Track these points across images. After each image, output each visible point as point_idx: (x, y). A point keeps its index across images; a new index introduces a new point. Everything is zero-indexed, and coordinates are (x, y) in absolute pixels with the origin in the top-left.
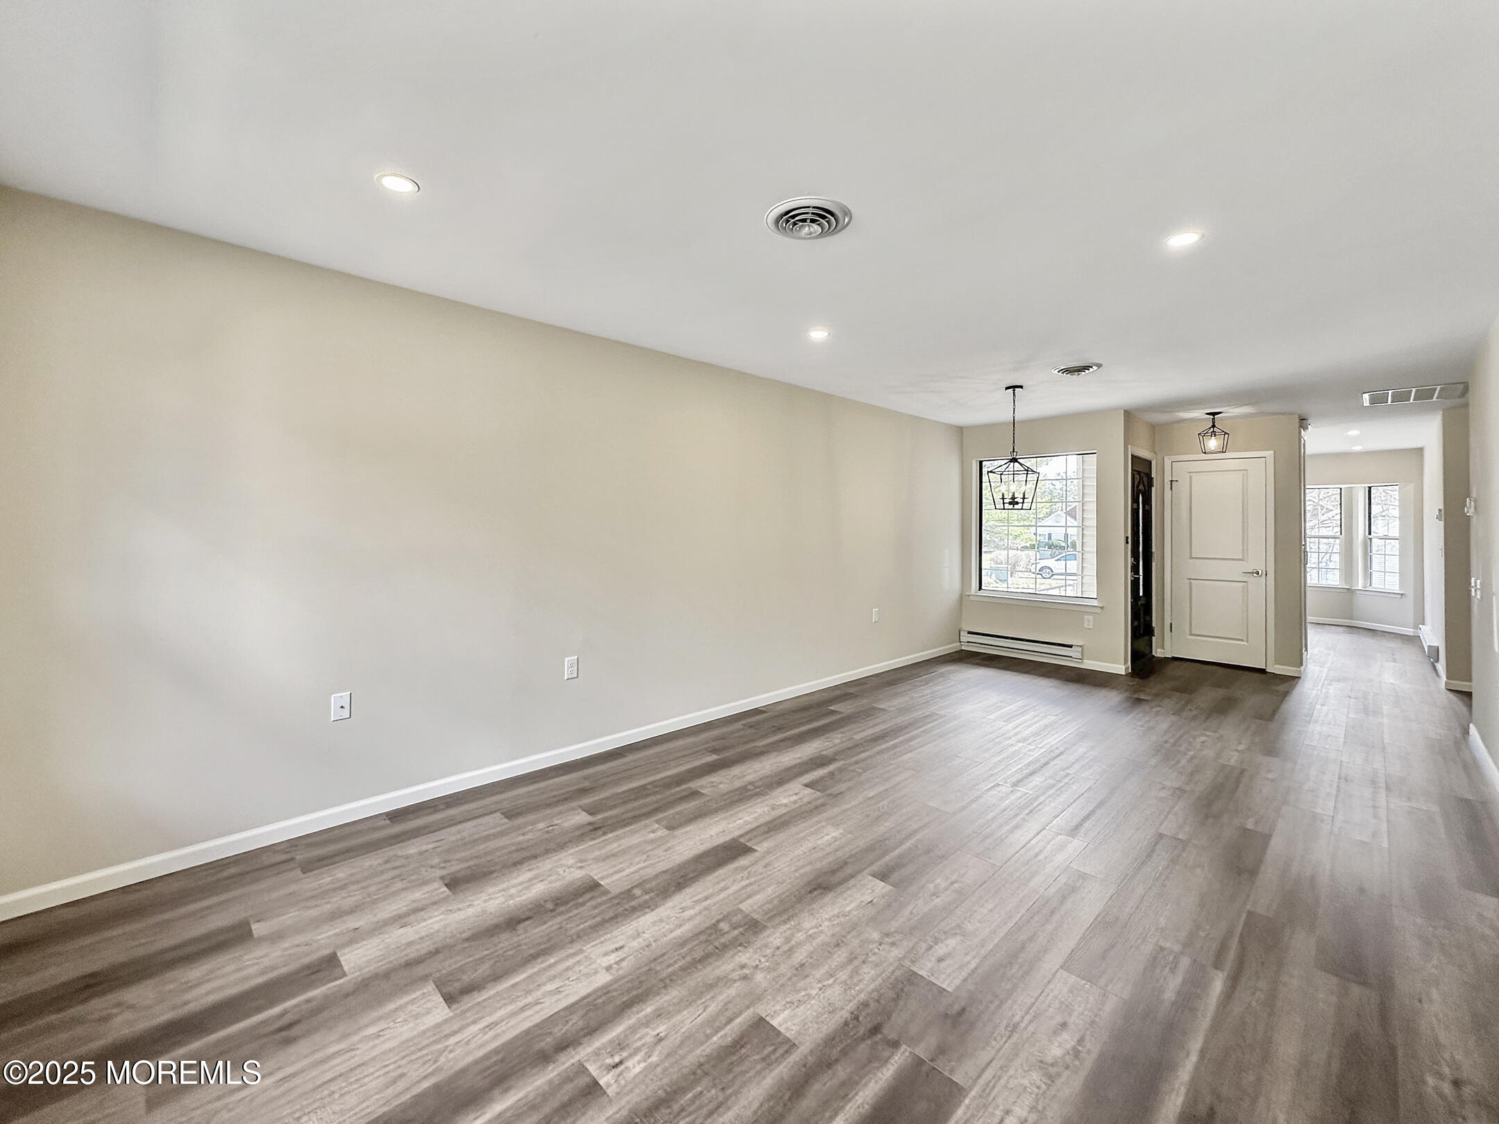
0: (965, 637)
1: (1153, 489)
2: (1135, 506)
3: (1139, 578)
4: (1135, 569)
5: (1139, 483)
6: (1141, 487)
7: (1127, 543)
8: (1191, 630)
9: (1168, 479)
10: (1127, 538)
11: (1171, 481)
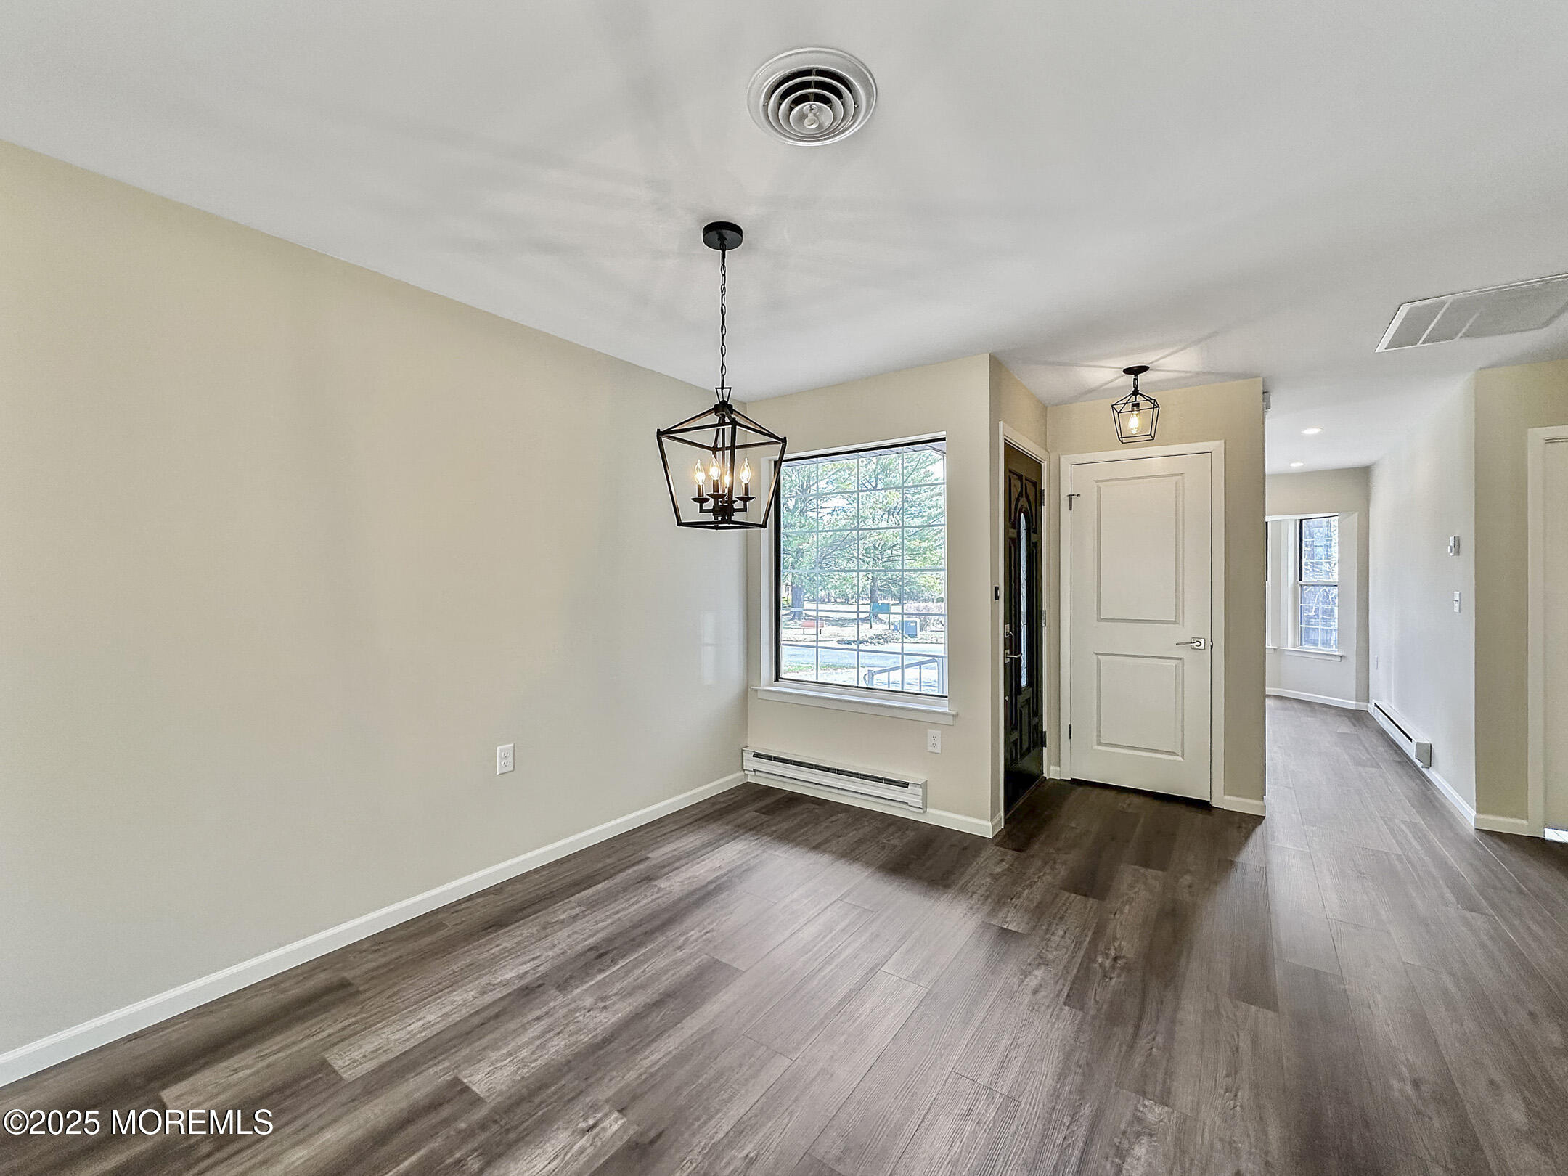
0: (750, 763)
1: (1044, 509)
2: (1013, 533)
3: (1020, 659)
4: (1012, 643)
5: (1020, 495)
6: (1023, 502)
7: (997, 598)
8: (1099, 736)
9: (1065, 492)
10: (997, 589)
11: (1071, 496)
